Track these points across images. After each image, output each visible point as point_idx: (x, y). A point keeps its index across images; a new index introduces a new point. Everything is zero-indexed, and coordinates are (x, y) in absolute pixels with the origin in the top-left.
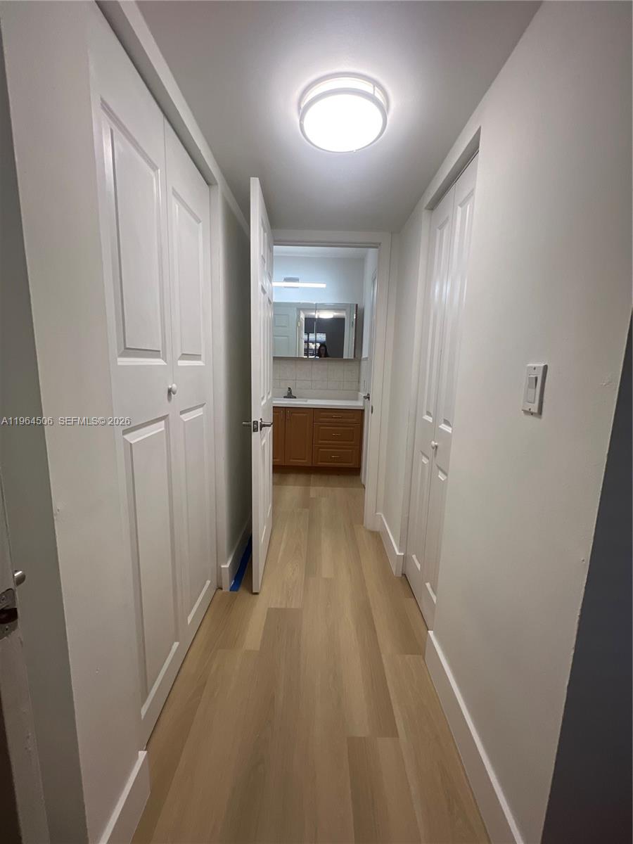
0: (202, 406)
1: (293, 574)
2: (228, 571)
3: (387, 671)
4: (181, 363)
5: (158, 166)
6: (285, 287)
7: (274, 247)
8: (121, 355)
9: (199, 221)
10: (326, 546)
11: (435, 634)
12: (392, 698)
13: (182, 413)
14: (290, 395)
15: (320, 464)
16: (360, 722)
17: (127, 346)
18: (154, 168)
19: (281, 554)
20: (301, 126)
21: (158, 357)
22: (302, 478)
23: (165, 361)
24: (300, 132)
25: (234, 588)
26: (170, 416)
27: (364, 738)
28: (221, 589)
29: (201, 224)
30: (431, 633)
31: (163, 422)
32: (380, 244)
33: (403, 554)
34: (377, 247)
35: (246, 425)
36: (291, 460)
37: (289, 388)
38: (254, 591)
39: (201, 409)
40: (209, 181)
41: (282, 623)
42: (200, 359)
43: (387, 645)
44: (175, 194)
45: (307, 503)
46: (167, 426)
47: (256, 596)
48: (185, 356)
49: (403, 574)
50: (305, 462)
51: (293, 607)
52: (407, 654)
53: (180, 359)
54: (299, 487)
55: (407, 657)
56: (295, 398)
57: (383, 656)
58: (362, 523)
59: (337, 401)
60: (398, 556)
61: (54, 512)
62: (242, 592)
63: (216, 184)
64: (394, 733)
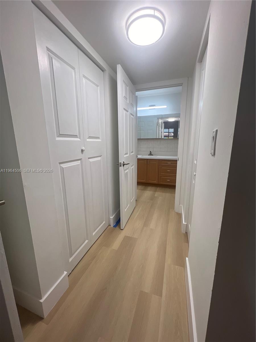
0: (100, 156)
1: (138, 224)
2: (112, 219)
3: (165, 270)
4: (88, 140)
5: (75, 67)
6: (150, 109)
7: (136, 92)
8: (58, 137)
9: (98, 86)
10: (155, 216)
11: (189, 259)
12: (164, 281)
13: (89, 158)
14: (151, 154)
15: (161, 183)
16: (148, 286)
17: (60, 133)
18: (73, 68)
19: (136, 216)
20: (128, 38)
21: (77, 138)
22: (153, 188)
23: (80, 139)
24: (128, 39)
25: (115, 226)
26: (82, 159)
27: (147, 293)
28: (110, 226)
29: (99, 87)
30: (187, 259)
31: (80, 161)
32: (182, 84)
33: (186, 223)
34: (181, 85)
35: (117, 164)
36: (150, 181)
37: (150, 151)
38: (121, 229)
39: (100, 158)
40: (103, 70)
41: (129, 242)
42: (99, 139)
43: (169, 260)
44: (84, 76)
45: (153, 198)
46: (81, 163)
47: (122, 230)
48: (90, 137)
49: (186, 233)
50: (155, 182)
51: (134, 237)
52: (177, 265)
53: (88, 138)
54: (152, 192)
55: (177, 267)
56: (153, 155)
57: (166, 264)
58: (174, 209)
59: (170, 157)
60: (184, 224)
61: (24, 186)
62: (117, 228)
63: (106, 70)
64: (161, 295)
